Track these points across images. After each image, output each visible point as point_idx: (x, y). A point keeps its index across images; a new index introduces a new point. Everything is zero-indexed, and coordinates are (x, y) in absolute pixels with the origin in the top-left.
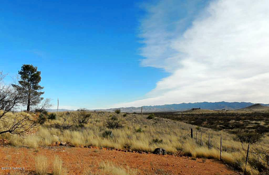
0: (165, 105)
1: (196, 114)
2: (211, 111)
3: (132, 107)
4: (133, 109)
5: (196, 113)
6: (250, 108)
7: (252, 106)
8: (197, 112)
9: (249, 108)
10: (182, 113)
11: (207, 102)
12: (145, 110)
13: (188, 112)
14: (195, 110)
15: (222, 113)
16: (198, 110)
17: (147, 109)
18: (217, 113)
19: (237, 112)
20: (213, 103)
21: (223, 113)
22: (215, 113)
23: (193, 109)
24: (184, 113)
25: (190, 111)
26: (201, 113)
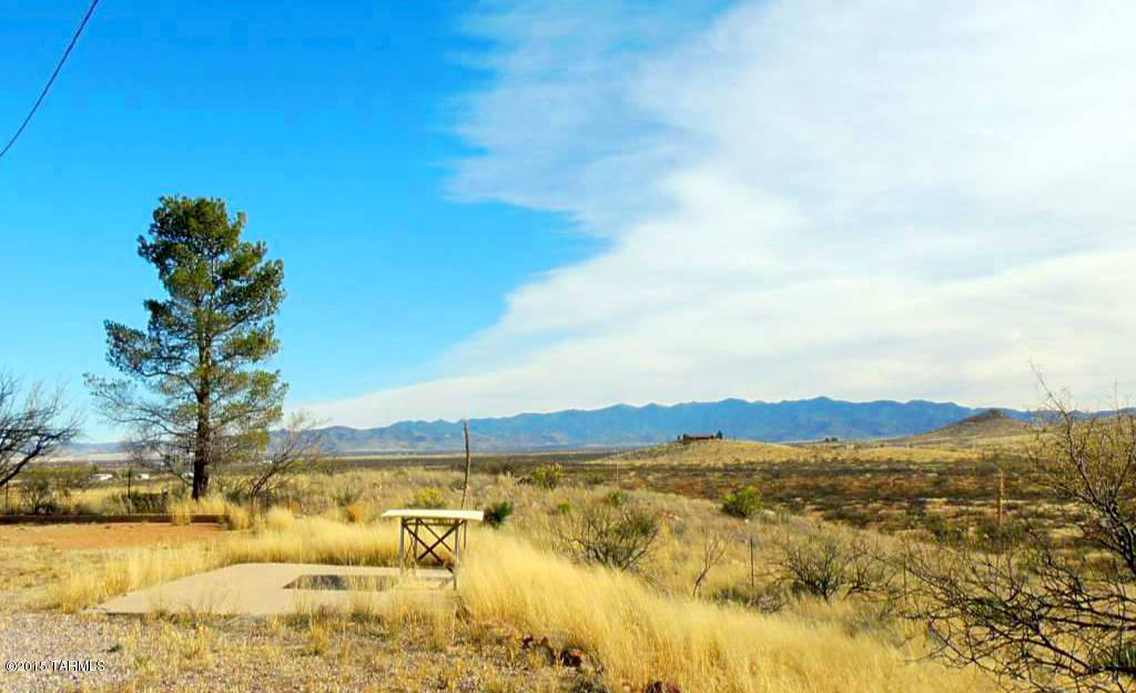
0: (523, 416)
1: (704, 465)
2: (780, 450)
3: (337, 428)
4: (340, 437)
5: (704, 461)
6: (959, 431)
7: (965, 420)
8: (705, 453)
9: (952, 434)
10: (626, 458)
11: (743, 403)
12: (412, 447)
13: (662, 454)
14: (695, 444)
15: (835, 459)
16: (712, 445)
17: (421, 439)
18: (813, 461)
19: (911, 455)
20: (772, 405)
21: (843, 462)
22: (801, 459)
23: (687, 440)
24: (639, 458)
25: (668, 452)
26: (729, 460)
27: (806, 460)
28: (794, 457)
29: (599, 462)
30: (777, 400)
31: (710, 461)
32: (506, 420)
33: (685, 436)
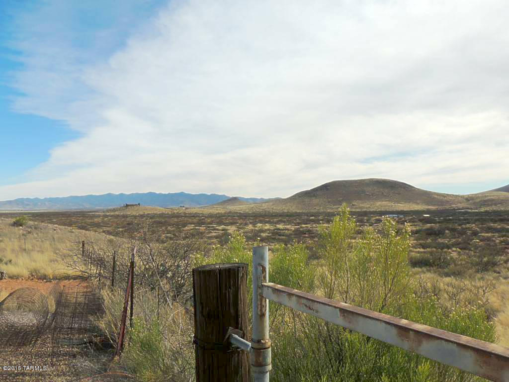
0: (71, 197)
1: (132, 214)
2: (160, 209)
8: (133, 210)
9: (223, 204)
10: (104, 212)
11: (155, 193)
13: (117, 211)
14: (129, 207)
15: (177, 213)
16: (136, 208)
17: (28, 205)
18: (170, 213)
21: (180, 213)
23: (127, 206)
24: (109, 212)
25: (119, 210)
26: (141, 213)
27: (168, 213)
28: (164, 212)
29: (93, 213)
30: (167, 193)
31: (134, 213)
32: (64, 198)
33: (126, 204)
